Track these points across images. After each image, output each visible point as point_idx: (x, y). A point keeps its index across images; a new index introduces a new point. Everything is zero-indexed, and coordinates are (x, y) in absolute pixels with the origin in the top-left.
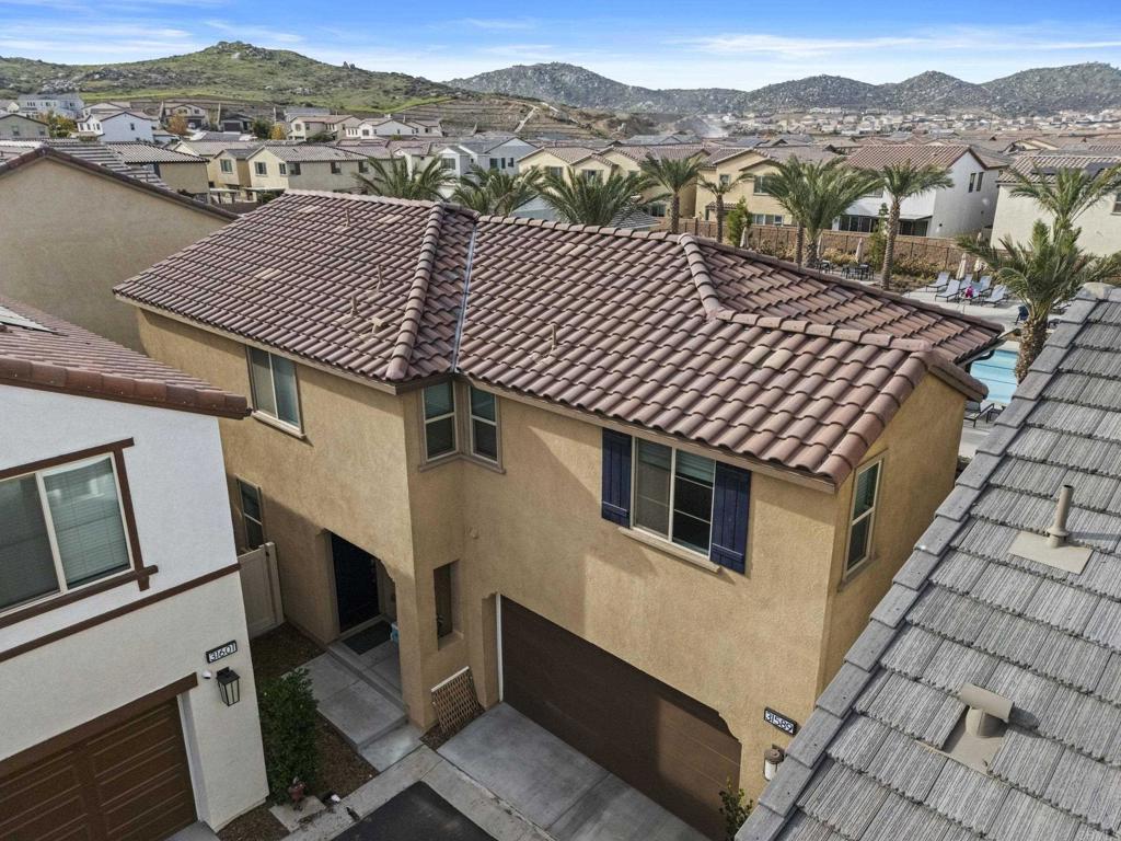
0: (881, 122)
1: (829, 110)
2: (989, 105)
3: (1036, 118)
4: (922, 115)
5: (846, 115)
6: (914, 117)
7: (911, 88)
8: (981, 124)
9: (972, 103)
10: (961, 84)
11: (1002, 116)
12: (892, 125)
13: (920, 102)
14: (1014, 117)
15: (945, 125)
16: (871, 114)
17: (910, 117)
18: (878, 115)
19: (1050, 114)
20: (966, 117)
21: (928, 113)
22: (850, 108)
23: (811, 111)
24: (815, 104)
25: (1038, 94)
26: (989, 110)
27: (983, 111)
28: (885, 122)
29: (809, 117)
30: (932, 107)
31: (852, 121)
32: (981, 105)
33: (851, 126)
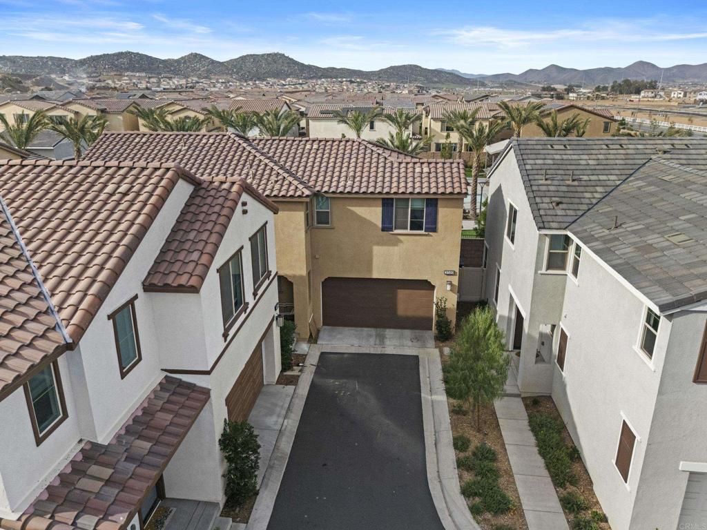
0: (174, 83)
1: (138, 74)
2: (231, 74)
3: (257, 82)
4: (195, 79)
5: (149, 78)
6: (192, 80)
7: (185, 62)
8: (231, 85)
9: (222, 73)
10: (213, 62)
11: (240, 80)
12: (181, 85)
13: (192, 71)
14: (246, 81)
15: (212, 86)
16: (166, 77)
17: (189, 80)
18: (170, 78)
19: (264, 80)
20: (220, 81)
21: (199, 78)
22: (151, 73)
23: (126, 74)
24: (127, 70)
25: (255, 69)
26: (232, 77)
27: (229, 77)
28: (176, 82)
29: (126, 78)
30: (200, 74)
31: (155, 81)
32: (227, 74)
33: (156, 85)
